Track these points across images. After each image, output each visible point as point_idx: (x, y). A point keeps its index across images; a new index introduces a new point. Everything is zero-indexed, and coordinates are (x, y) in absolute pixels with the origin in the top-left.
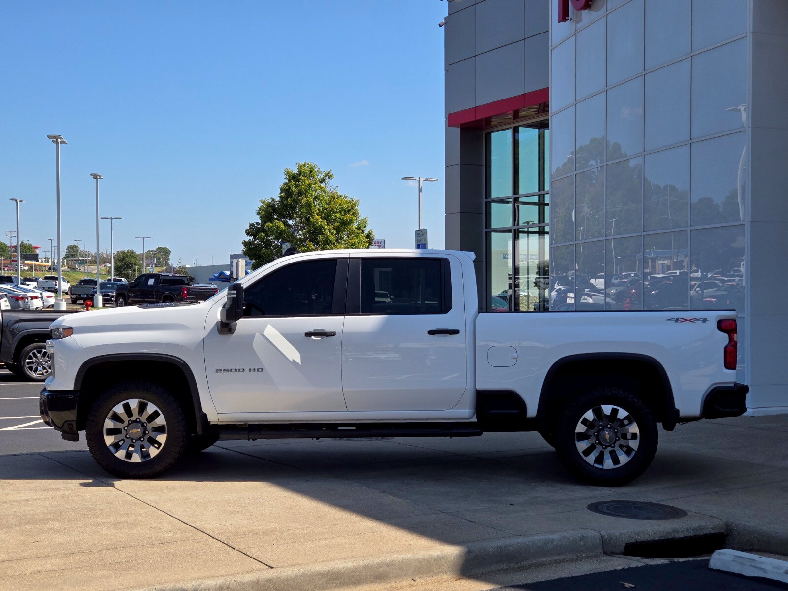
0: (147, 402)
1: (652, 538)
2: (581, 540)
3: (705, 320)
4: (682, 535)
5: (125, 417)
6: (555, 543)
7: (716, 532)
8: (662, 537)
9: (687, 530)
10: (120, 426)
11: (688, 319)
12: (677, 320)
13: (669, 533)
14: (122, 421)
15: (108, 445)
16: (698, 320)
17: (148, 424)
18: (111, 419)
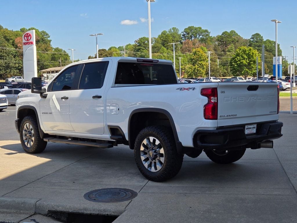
1: (67, 210)
2: (22, 204)
3: (194, 89)
4: (89, 212)
6: (6, 203)
7: (116, 214)
8: (75, 211)
9: (94, 210)
11: (186, 88)
12: (181, 89)
13: (80, 209)
16: (191, 89)
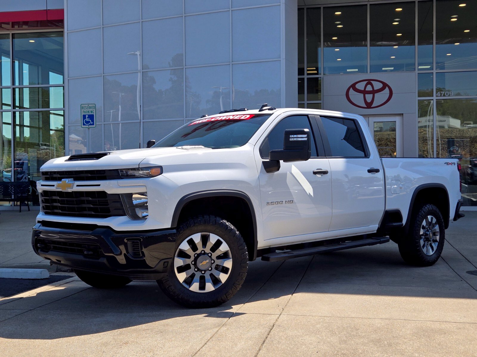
0: (208, 233)
5: (191, 253)
10: (189, 261)
12: (447, 164)
14: (188, 257)
15: (181, 283)
17: (212, 253)
18: (178, 257)
